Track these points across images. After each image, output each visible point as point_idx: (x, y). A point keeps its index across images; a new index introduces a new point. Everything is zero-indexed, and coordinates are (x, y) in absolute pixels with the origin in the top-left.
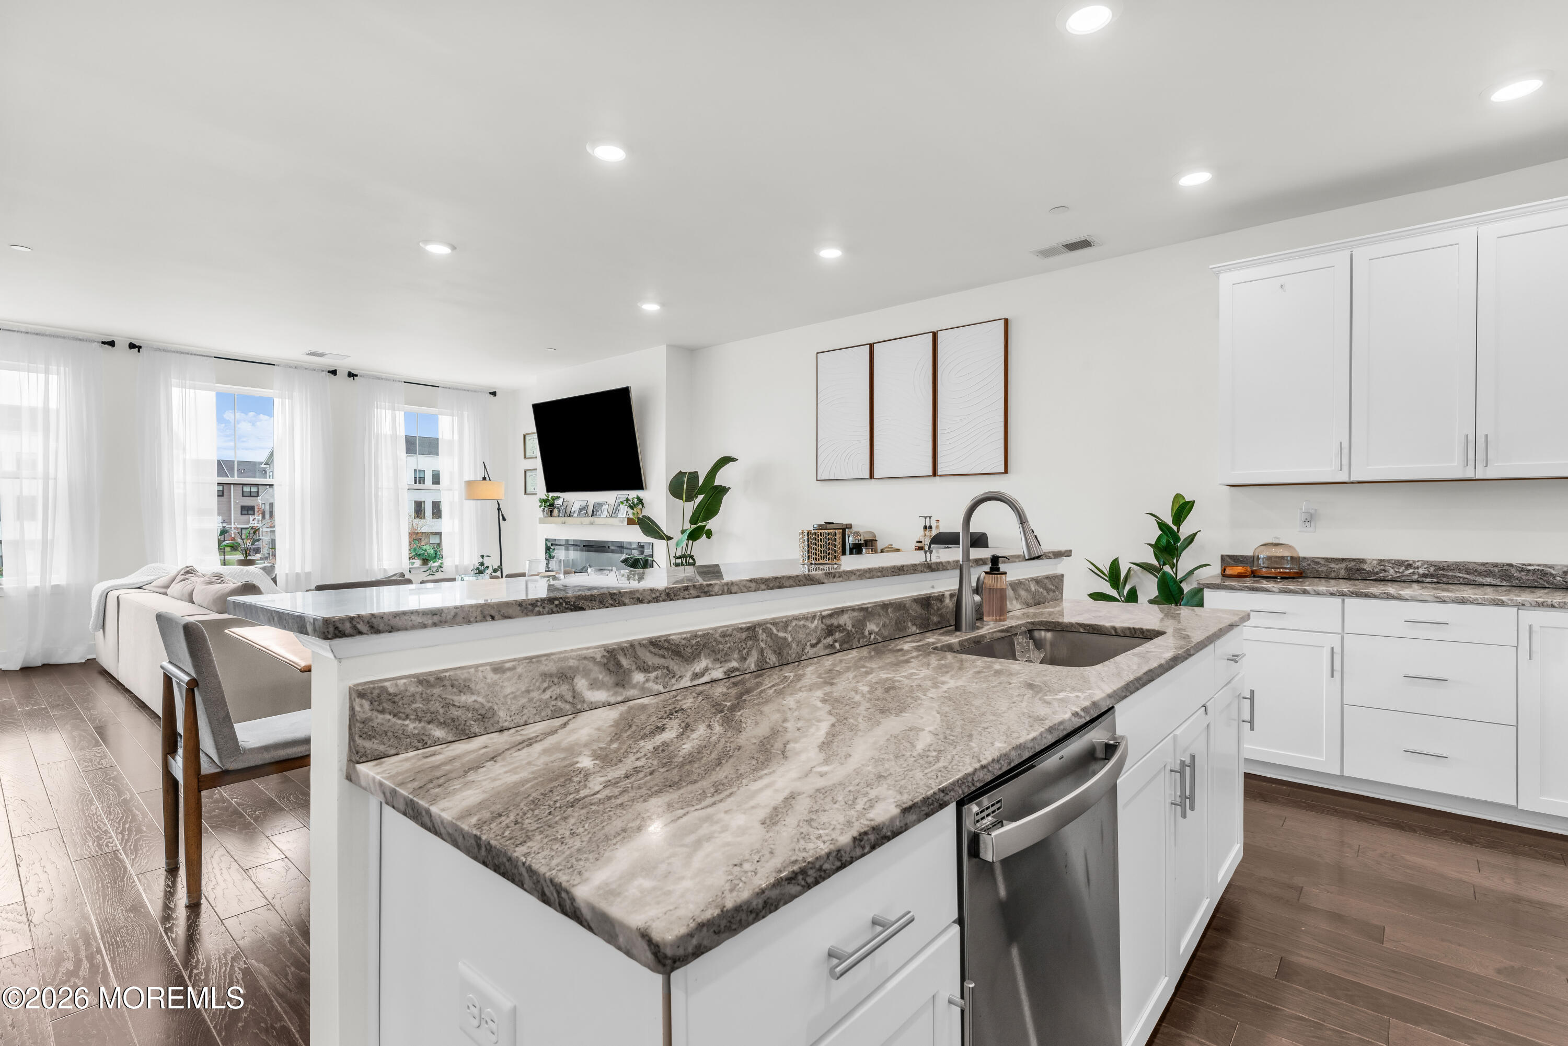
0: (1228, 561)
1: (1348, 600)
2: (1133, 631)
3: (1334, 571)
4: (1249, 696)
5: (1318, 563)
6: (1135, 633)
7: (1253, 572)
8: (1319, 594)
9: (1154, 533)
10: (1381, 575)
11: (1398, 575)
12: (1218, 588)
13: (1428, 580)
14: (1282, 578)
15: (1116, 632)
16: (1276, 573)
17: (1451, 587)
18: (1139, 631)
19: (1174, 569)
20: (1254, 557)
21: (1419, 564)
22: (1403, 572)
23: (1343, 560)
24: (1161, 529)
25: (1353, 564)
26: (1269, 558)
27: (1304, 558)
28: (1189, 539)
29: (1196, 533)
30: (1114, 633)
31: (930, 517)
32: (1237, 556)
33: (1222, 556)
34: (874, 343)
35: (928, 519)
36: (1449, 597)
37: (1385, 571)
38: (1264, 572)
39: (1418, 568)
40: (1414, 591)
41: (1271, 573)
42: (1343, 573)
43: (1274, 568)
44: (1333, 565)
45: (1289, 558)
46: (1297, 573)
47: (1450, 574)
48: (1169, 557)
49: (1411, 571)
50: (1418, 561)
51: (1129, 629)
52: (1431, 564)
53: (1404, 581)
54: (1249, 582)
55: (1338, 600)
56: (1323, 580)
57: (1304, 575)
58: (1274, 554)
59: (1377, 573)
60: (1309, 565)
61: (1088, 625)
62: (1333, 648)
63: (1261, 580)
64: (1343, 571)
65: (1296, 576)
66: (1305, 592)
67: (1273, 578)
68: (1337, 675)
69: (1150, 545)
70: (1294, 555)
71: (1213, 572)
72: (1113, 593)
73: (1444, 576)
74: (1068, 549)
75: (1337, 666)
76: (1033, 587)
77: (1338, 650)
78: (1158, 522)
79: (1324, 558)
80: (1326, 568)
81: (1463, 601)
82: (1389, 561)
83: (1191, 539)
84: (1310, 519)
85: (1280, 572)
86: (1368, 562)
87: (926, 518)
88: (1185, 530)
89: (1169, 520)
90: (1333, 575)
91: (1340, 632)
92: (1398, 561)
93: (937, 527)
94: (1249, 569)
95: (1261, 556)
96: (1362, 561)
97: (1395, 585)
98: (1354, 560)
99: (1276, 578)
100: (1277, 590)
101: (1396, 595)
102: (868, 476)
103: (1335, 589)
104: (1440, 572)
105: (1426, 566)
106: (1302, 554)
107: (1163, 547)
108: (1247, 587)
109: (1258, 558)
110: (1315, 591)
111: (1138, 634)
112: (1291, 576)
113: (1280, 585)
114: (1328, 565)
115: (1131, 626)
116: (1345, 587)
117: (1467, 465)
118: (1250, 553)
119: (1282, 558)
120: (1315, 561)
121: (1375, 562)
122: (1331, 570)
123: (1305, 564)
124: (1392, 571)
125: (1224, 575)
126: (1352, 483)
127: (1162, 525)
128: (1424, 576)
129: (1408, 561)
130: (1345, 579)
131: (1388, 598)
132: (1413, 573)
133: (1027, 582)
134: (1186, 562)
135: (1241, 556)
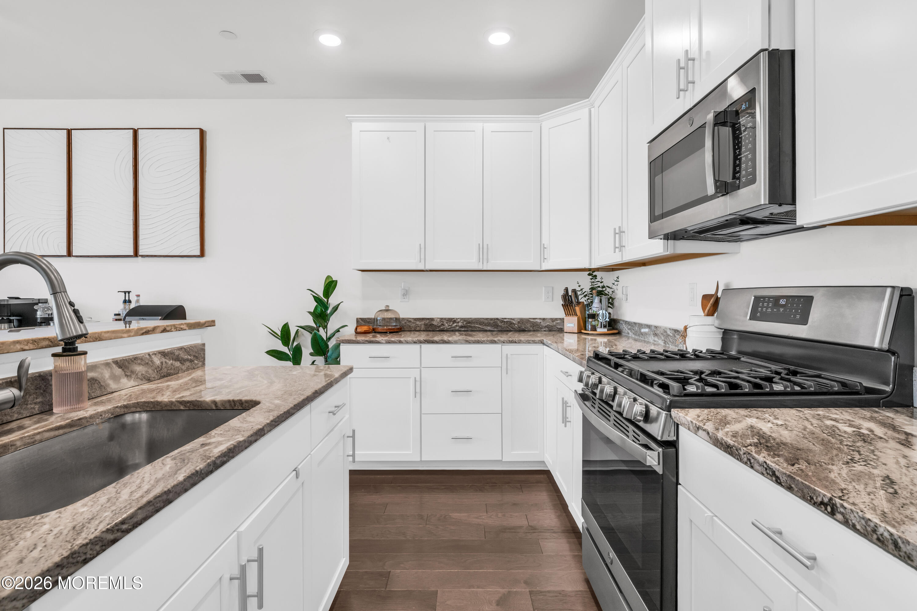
0: (361, 322)
1: (424, 346)
2: (233, 404)
3: (419, 326)
4: (351, 435)
5: (410, 321)
6: (235, 405)
7: (374, 329)
8: (408, 343)
9: (313, 305)
10: (442, 327)
11: (450, 327)
12: (349, 343)
13: (463, 329)
14: (390, 333)
15: (216, 406)
16: (386, 329)
17: (474, 333)
18: (238, 404)
19: (325, 330)
20: (374, 319)
21: (459, 320)
22: (452, 325)
23: (423, 319)
24: (316, 302)
25: (428, 321)
26: (384, 319)
27: (403, 319)
28: (335, 309)
29: (339, 304)
30: (214, 408)
31: (129, 292)
32: (365, 319)
33: (357, 319)
34: (71, 129)
35: (127, 294)
36: (472, 340)
37: (444, 325)
38: (380, 329)
39: (458, 322)
40: (456, 337)
41: (384, 330)
42: (423, 327)
43: (387, 326)
44: (418, 323)
45: (394, 319)
46: (398, 329)
47: (473, 325)
48: (322, 321)
49: (455, 324)
50: (459, 318)
51: (229, 401)
52: (464, 320)
53: (452, 331)
54: (369, 337)
55: (417, 346)
56: (412, 333)
57: (403, 330)
58: (386, 317)
59: (440, 327)
60: (406, 323)
61: (188, 402)
62: (415, 378)
63: (377, 335)
64: (423, 326)
65: (398, 330)
66: (400, 342)
67: (384, 333)
68: (418, 395)
69: (310, 312)
70: (397, 317)
71: (349, 332)
72: (285, 350)
73: (470, 326)
74: (213, 319)
75: (418, 390)
76: (157, 361)
77: (418, 379)
78: (314, 296)
79: (413, 318)
80: (414, 325)
81: (478, 342)
82: (445, 319)
83: (336, 308)
84: (406, 294)
85: (389, 329)
86: (435, 320)
87: (125, 292)
88: (333, 301)
89: (321, 294)
90: (418, 329)
91: (419, 367)
92: (449, 318)
93: (138, 301)
94: (371, 328)
95: (379, 318)
96: (432, 319)
97: (448, 334)
98: (428, 319)
99: (386, 333)
100: (384, 342)
101: (447, 341)
102: (65, 253)
103: (416, 339)
104: (468, 325)
105: (462, 321)
106: (402, 316)
107: (319, 313)
108: (367, 341)
109: (377, 320)
110: (405, 341)
111: (238, 406)
112: (395, 331)
113: (386, 338)
114: (415, 323)
115: (231, 399)
116: (423, 336)
117: (479, 262)
118: (373, 317)
119: (391, 319)
120: (408, 320)
121: (439, 320)
122: (417, 325)
123: (403, 322)
124: (446, 325)
125: (357, 333)
126: (427, 271)
127: (317, 299)
128: (462, 327)
129: (454, 318)
130: (424, 331)
131: (443, 343)
132: (456, 326)
133: (147, 356)
134: (333, 324)
135: (368, 318)
